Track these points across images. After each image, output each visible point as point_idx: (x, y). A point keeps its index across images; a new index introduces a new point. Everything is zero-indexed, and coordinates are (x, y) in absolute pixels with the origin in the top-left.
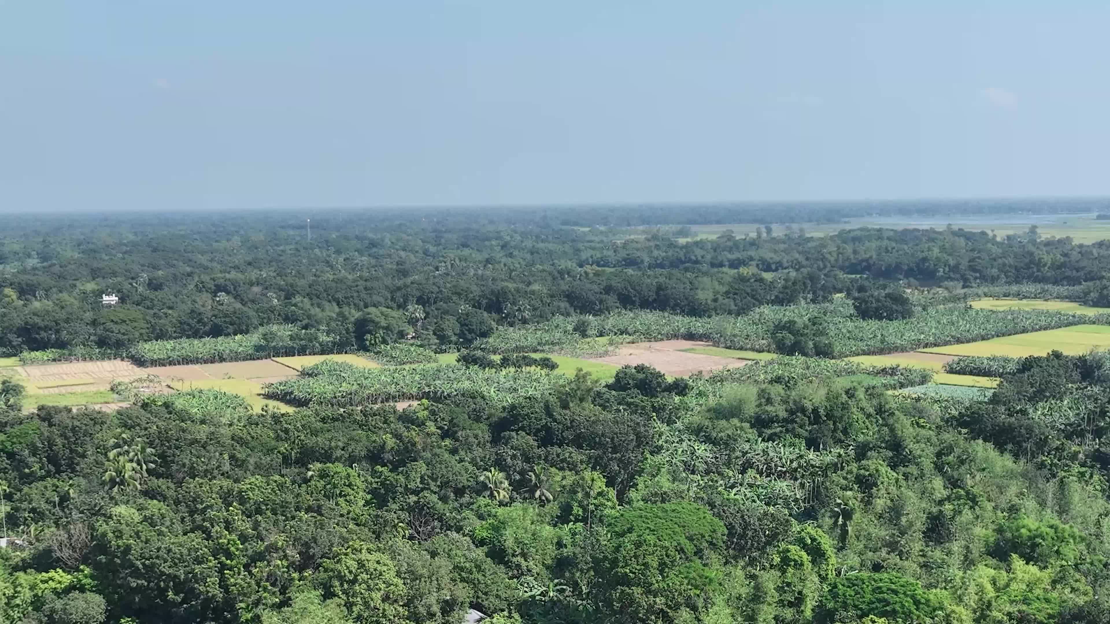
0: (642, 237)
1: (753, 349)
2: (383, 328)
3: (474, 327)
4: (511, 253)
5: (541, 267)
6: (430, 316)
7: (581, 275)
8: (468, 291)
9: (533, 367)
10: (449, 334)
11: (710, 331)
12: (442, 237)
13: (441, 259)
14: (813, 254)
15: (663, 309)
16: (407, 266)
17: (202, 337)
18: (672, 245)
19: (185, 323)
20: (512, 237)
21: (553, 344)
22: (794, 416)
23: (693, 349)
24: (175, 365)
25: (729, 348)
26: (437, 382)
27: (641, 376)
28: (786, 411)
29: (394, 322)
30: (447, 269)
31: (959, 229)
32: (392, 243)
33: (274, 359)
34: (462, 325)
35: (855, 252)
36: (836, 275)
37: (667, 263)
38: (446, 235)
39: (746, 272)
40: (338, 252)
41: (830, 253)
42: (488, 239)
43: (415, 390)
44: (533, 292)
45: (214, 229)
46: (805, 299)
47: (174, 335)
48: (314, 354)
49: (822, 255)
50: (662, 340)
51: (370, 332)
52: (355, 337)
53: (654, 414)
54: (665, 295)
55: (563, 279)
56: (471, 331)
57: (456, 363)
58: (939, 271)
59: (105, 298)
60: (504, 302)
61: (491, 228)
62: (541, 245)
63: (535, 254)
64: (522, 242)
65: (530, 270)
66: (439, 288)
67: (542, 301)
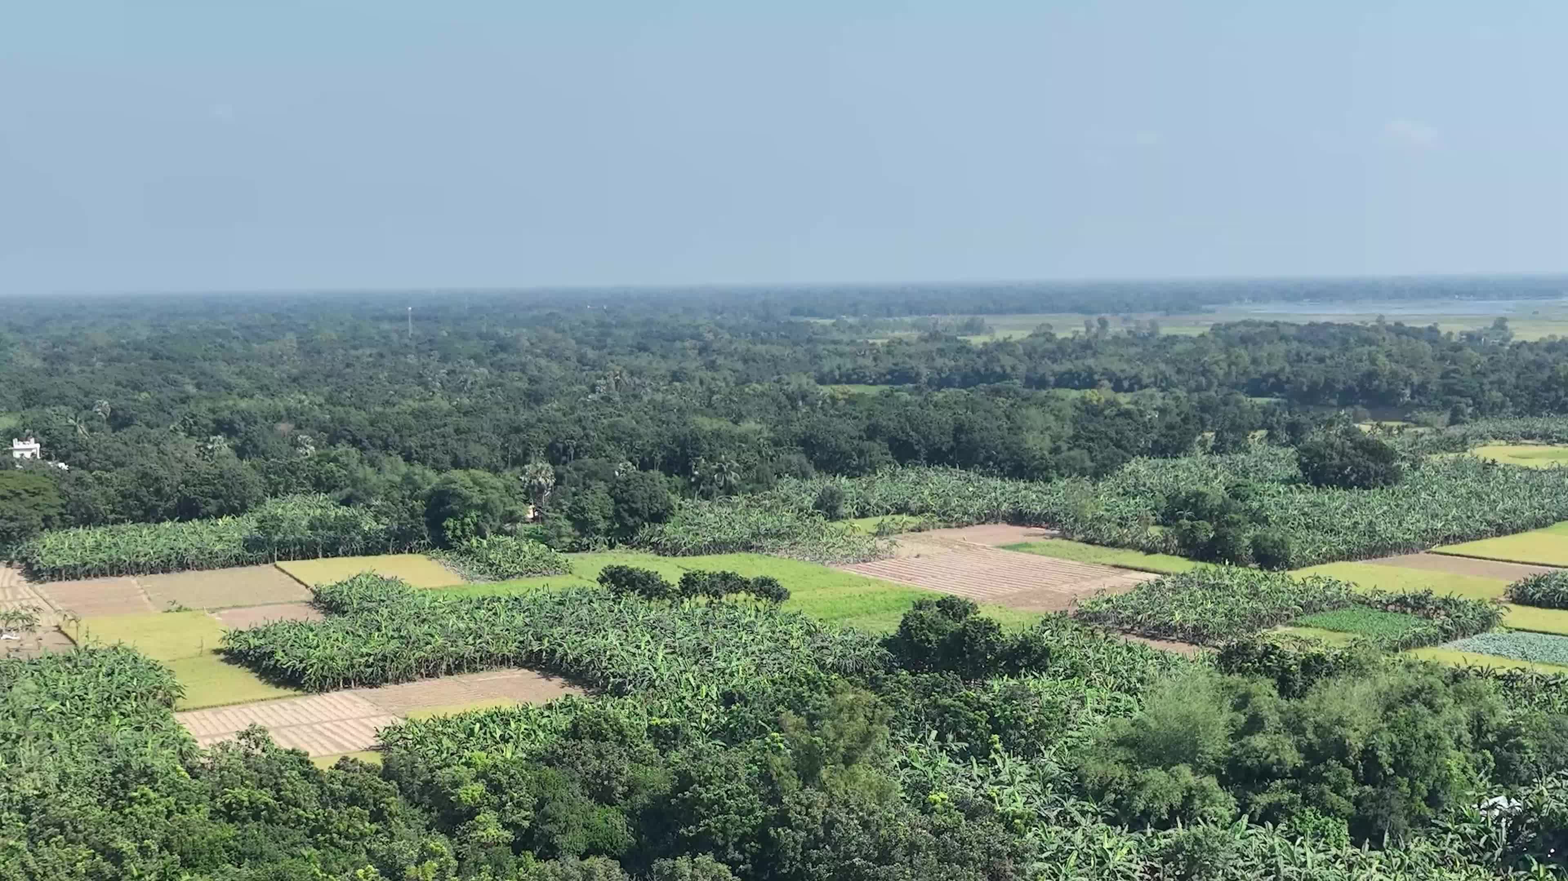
0: (914, 335)
1: (1136, 546)
2: (477, 507)
3: (639, 505)
4: (714, 362)
5: (759, 388)
6: (565, 482)
7: (824, 402)
8: (633, 435)
9: (742, 595)
10: (595, 517)
11: (1054, 509)
12: (609, 335)
13: (600, 372)
14: (1188, 364)
15: (965, 466)
16: (544, 386)
17: (158, 522)
18: (964, 349)
19: (130, 495)
20: (716, 335)
21: (778, 535)
22: (1322, 767)
23: (1027, 545)
24: (96, 576)
25: (1090, 542)
26: (557, 631)
27: (952, 626)
28: (1299, 749)
29: (495, 496)
30: (609, 388)
31: (1396, 324)
32: (532, 344)
33: (279, 563)
34: (617, 502)
35: (1255, 361)
36: (1238, 402)
37: (958, 378)
38: (616, 332)
39: (1095, 398)
40: (444, 359)
41: (1216, 363)
42: (681, 339)
43: (513, 647)
44: (744, 438)
45: (273, 321)
46: (1203, 444)
47: (111, 517)
48: (353, 555)
49: (1203, 365)
50: (969, 524)
51: (453, 514)
52: (427, 524)
53: (996, 737)
54: (969, 442)
55: (795, 408)
56: (633, 512)
57: (597, 586)
58: (1403, 395)
59: (17, 444)
60: (695, 455)
61: (685, 320)
62: (760, 348)
63: (751, 363)
64: (731, 342)
65: (742, 390)
66: (584, 429)
67: (759, 452)
